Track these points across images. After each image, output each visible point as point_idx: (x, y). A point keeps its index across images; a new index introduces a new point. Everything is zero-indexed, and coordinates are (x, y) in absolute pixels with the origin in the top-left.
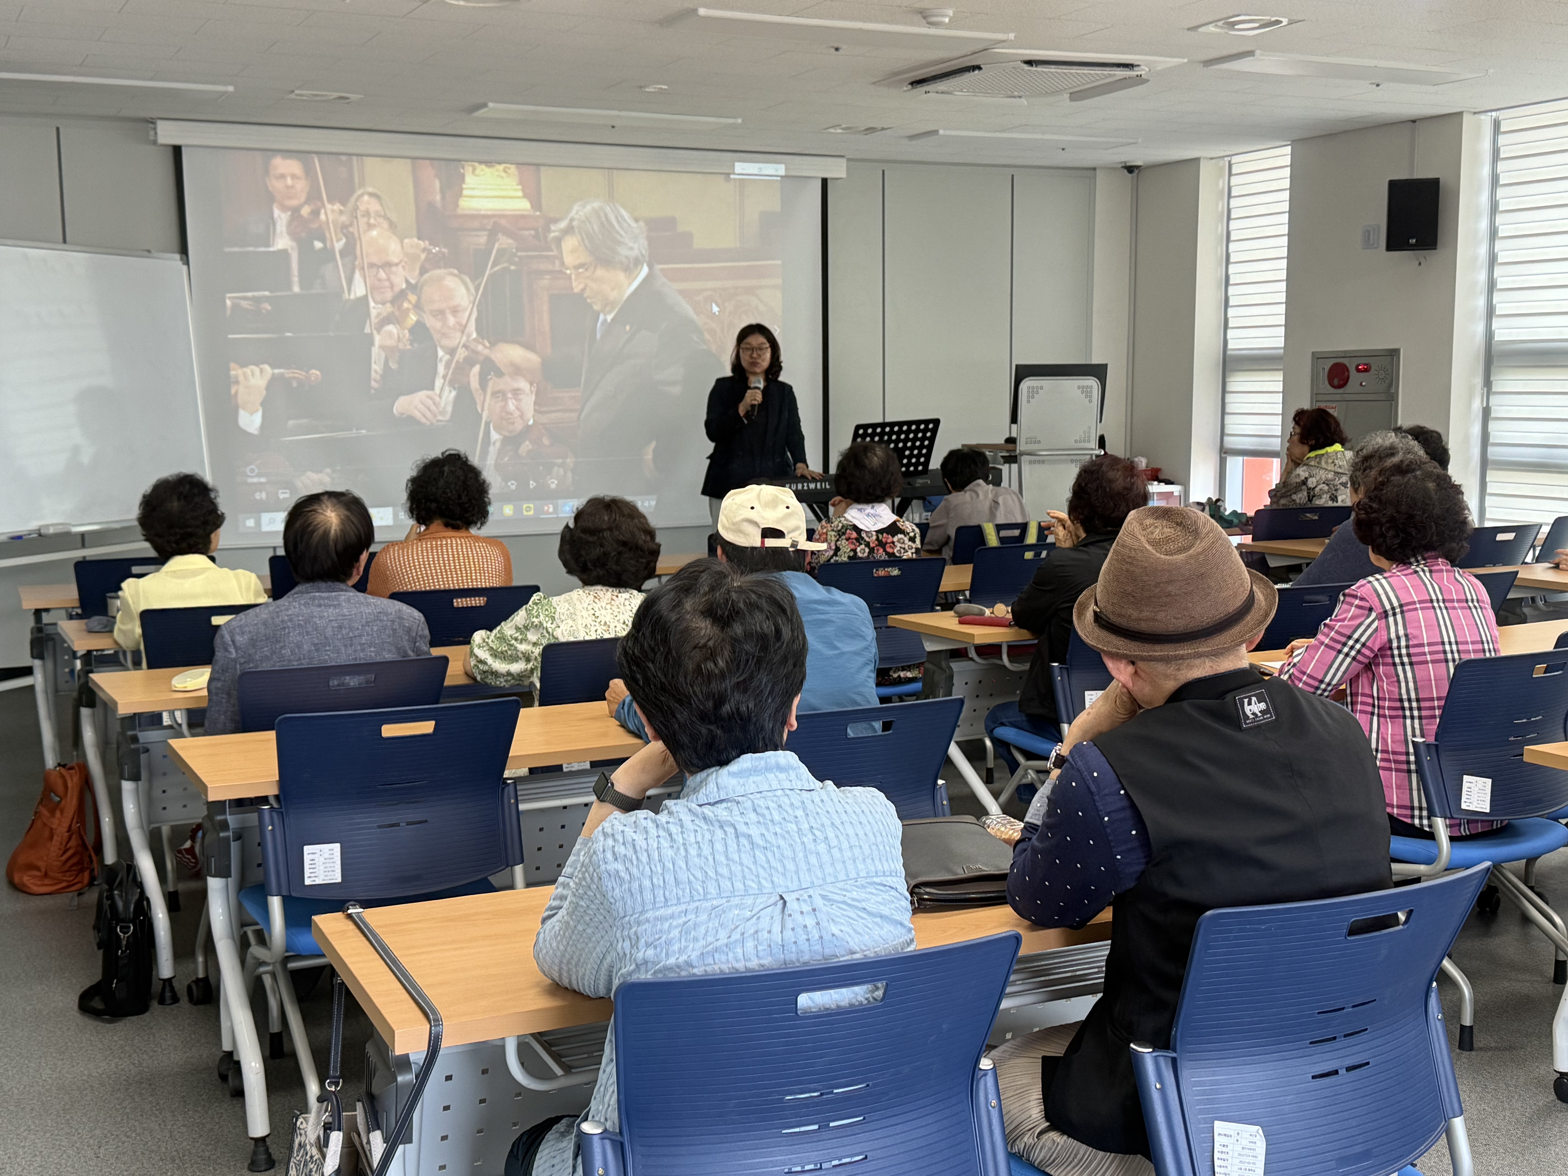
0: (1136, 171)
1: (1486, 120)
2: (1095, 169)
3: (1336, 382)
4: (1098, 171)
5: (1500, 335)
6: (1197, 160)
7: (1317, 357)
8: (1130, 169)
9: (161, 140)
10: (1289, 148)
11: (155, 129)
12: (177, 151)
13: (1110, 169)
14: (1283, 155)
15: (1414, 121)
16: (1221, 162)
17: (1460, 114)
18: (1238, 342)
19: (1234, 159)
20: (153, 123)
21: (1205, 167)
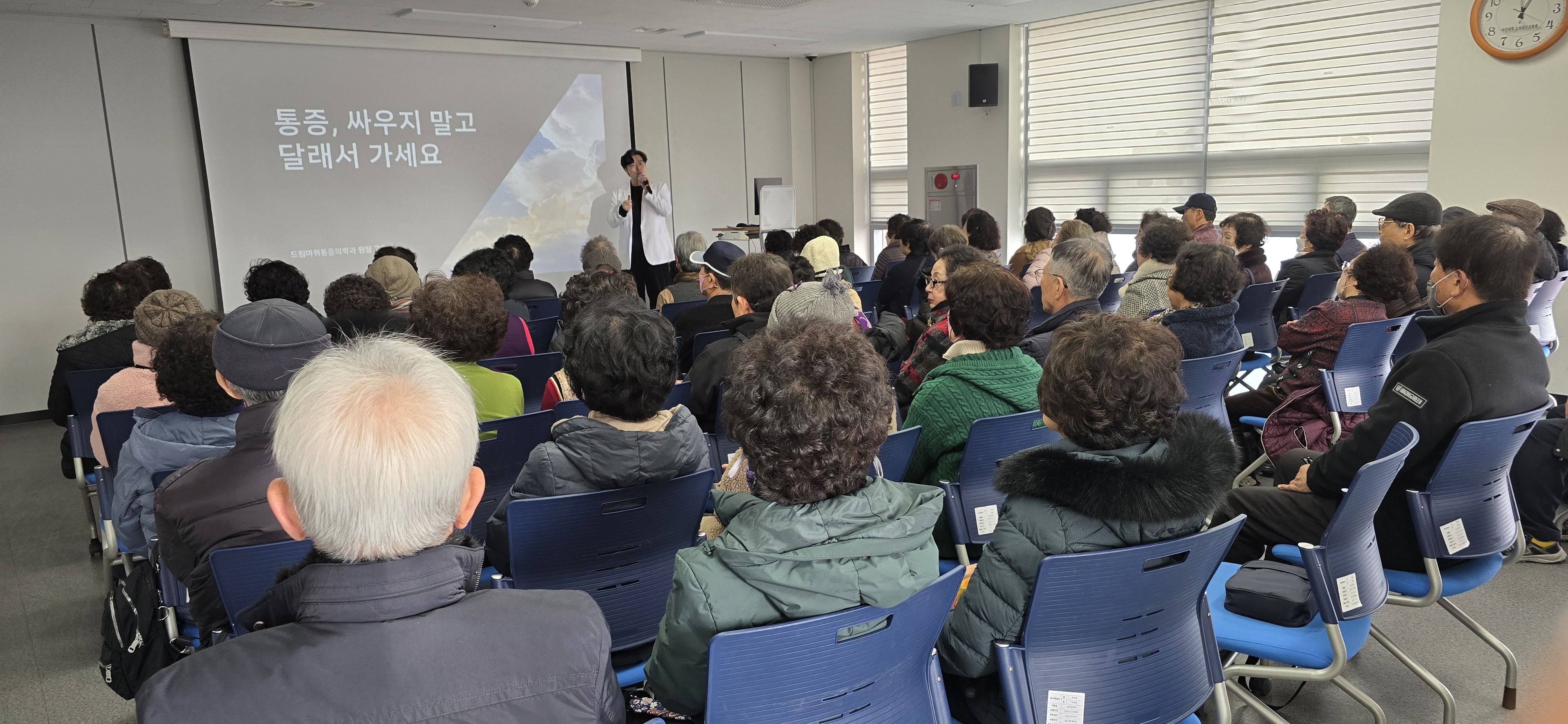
0: (814, 60)
1: (1022, 29)
2: (788, 58)
3: (939, 185)
4: (790, 60)
5: (1032, 158)
6: (850, 53)
7: (927, 171)
8: (810, 58)
9: (172, 35)
10: (905, 46)
11: (167, 26)
12: (184, 42)
13: (798, 58)
14: (902, 51)
15: (981, 30)
16: (863, 56)
17: (1008, 26)
18: (877, 162)
19: (871, 53)
20: (165, 22)
21: (854, 57)
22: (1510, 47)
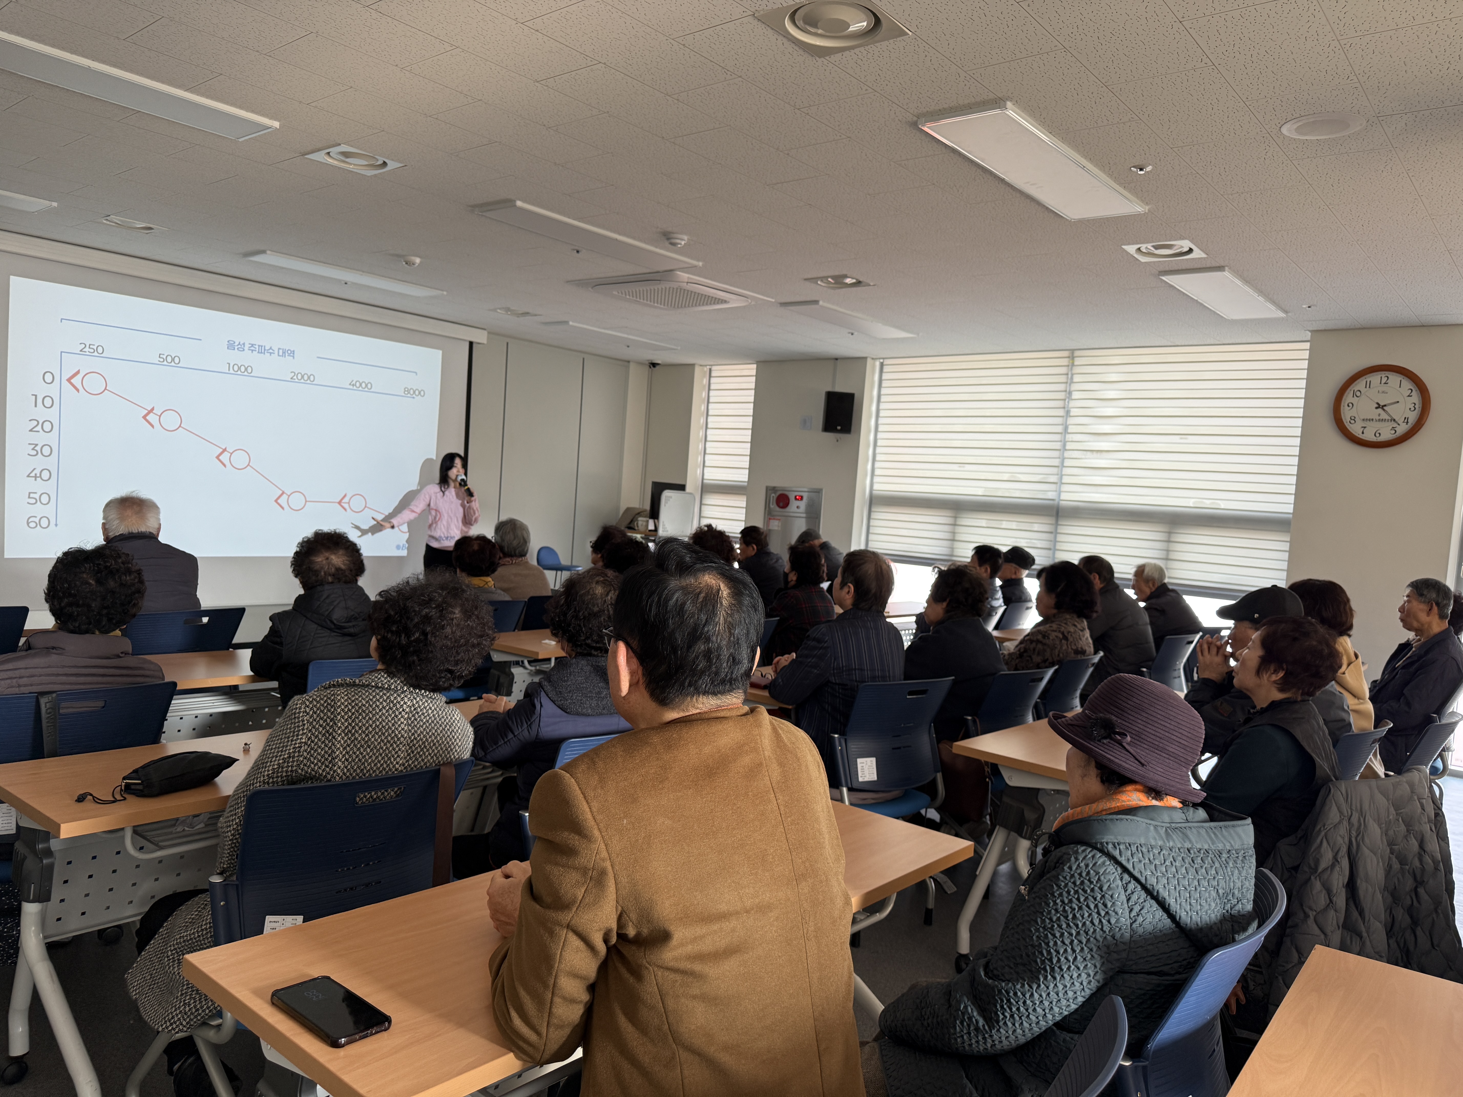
0: (657, 367)
1: (878, 363)
2: (629, 362)
3: (781, 504)
4: (631, 364)
5: (876, 487)
6: (693, 365)
7: (770, 490)
8: (654, 365)
10: (755, 365)
13: (640, 363)
14: (751, 369)
15: (837, 359)
16: (705, 369)
17: (865, 358)
18: (712, 475)
19: (714, 368)
21: (697, 370)
22: (1369, 436)
